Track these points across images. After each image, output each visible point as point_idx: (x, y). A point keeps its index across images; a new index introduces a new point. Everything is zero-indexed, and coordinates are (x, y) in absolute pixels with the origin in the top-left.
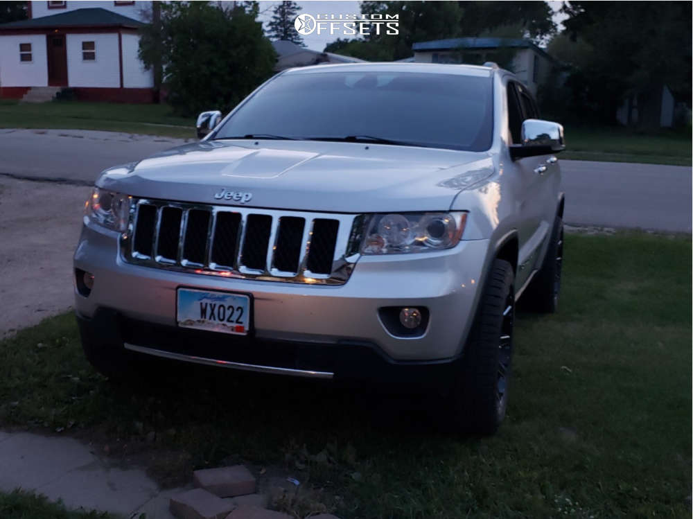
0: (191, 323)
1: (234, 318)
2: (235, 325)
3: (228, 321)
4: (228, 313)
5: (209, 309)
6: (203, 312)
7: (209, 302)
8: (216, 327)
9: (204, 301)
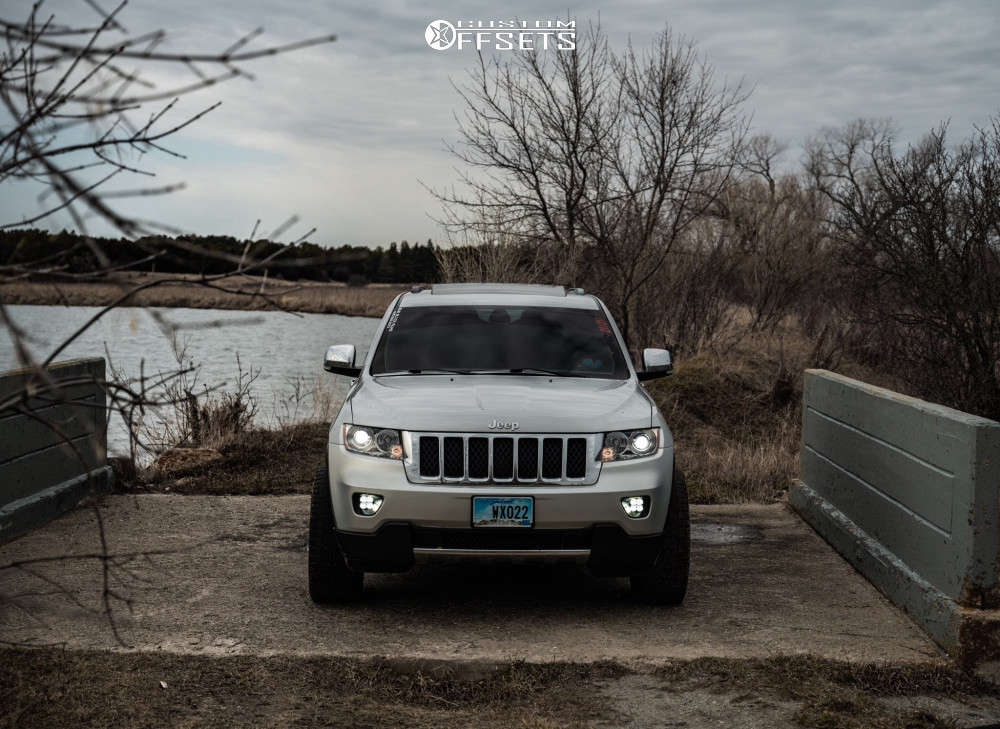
0: (485, 522)
1: (521, 515)
2: (521, 520)
3: (516, 517)
4: (515, 512)
5: (500, 510)
6: (495, 513)
7: (499, 505)
8: (505, 523)
9: (496, 505)
